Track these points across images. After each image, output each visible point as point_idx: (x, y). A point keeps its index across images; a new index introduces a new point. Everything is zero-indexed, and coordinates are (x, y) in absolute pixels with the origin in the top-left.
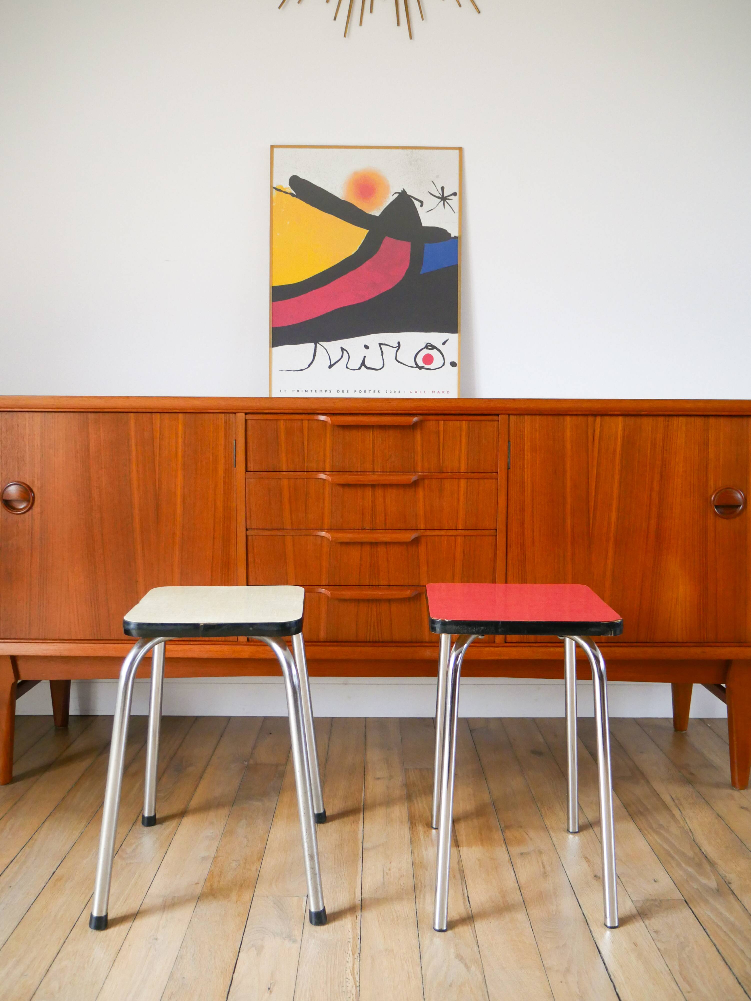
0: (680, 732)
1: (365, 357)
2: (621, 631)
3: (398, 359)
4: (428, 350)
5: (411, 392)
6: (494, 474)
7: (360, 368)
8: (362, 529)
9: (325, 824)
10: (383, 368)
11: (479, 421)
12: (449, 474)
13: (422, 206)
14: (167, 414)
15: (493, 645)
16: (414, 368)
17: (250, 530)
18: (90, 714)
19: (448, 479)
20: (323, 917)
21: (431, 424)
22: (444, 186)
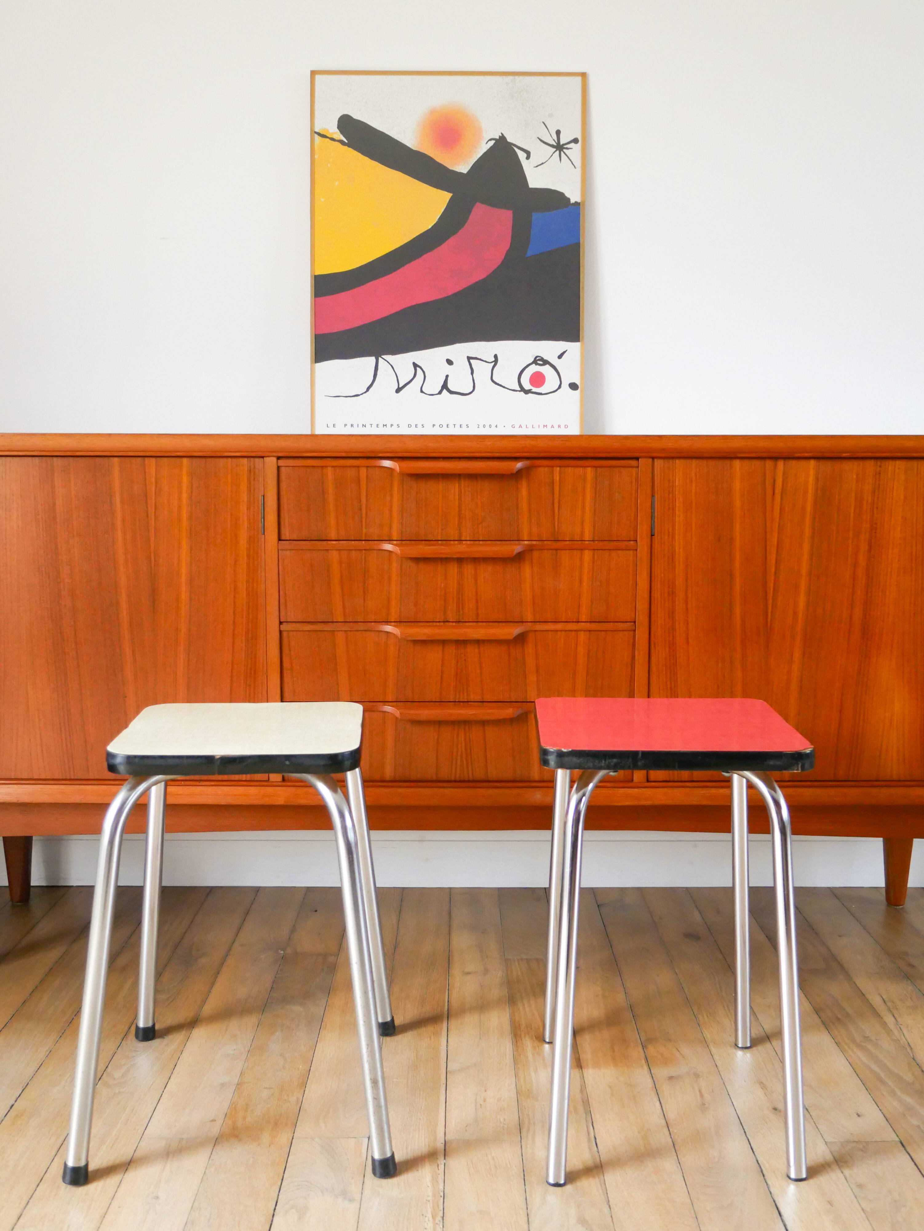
0: (896, 907)
1: (447, 376)
2: (812, 765)
3: (494, 379)
4: (537, 366)
5: (513, 426)
6: (632, 542)
7: (440, 393)
8: (444, 622)
9: (393, 1038)
10: (473, 393)
11: (610, 467)
12: (568, 542)
13: (528, 158)
14: (165, 459)
15: (630, 784)
16: (518, 392)
17: (285, 623)
18: (60, 885)
19: (566, 549)
20: (391, 1166)
21: (542, 472)
22: (561, 130)
